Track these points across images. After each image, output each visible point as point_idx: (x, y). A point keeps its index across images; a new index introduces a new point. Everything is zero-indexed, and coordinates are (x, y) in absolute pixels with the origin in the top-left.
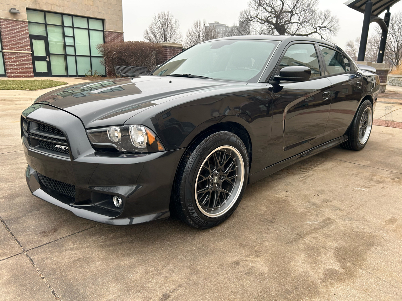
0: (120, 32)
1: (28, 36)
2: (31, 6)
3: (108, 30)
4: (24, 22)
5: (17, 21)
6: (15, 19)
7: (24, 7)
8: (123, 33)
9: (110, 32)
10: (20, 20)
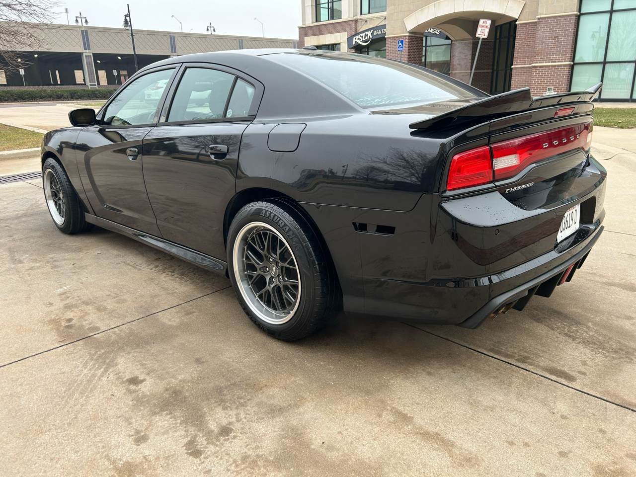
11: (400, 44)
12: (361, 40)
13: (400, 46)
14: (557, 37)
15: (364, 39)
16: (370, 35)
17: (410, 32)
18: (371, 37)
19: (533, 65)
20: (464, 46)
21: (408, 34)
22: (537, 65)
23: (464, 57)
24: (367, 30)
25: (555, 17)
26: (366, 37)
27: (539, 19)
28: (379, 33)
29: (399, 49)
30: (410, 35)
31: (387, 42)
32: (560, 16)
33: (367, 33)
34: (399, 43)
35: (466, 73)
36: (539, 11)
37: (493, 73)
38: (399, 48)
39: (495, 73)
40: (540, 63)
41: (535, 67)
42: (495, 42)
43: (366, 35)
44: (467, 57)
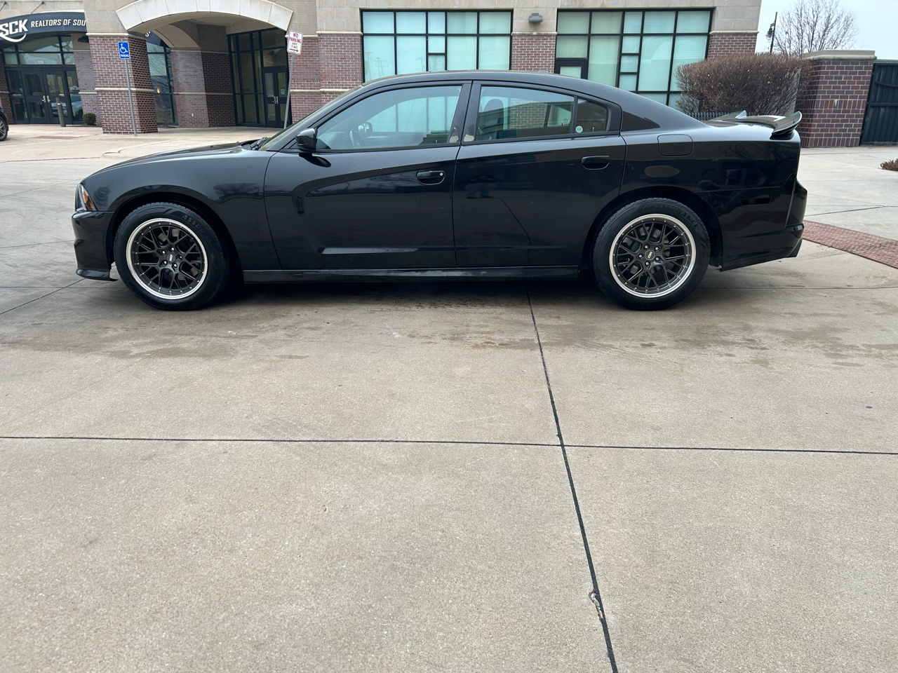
0: (749, 31)
1: (552, 61)
2: (566, 6)
3: (718, 32)
4: (550, 35)
5: (538, 35)
6: (535, 33)
7: (554, 8)
8: (756, 34)
9: (722, 34)
10: (543, 33)
11: (123, 48)
12: (7, 34)
13: (123, 51)
14: (343, 59)
15: (11, 33)
16: (22, 26)
17: (128, 32)
18: (26, 30)
19: (322, 90)
20: (189, 57)
21: (127, 34)
22: (326, 90)
23: (192, 73)
24: (18, 18)
25: (338, 35)
26: (17, 30)
27: (319, 35)
28: (40, 25)
29: (122, 55)
30: (130, 35)
31: (91, 42)
32: (343, 35)
33: (16, 23)
34: (120, 47)
35: (200, 95)
36: (319, 26)
37: (234, 97)
38: (121, 53)
39: (238, 98)
40: (336, 88)
41: (324, 93)
42: (230, 55)
43: (15, 27)
44: (196, 74)
